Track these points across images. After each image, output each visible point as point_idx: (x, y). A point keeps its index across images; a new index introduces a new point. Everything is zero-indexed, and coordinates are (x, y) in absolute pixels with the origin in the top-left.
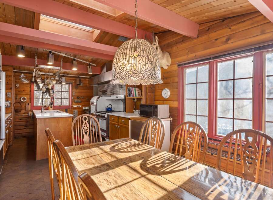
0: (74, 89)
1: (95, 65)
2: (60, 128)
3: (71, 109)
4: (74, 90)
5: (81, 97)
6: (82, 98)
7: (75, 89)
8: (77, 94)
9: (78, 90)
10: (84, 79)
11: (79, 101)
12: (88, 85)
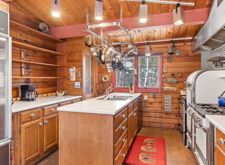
0: (166, 62)
1: (193, 4)
2: (91, 134)
3: (162, 93)
4: (166, 64)
5: (178, 74)
6: (179, 76)
7: (168, 62)
8: (171, 70)
9: (173, 64)
10: (183, 44)
11: (175, 80)
12: (190, 52)
